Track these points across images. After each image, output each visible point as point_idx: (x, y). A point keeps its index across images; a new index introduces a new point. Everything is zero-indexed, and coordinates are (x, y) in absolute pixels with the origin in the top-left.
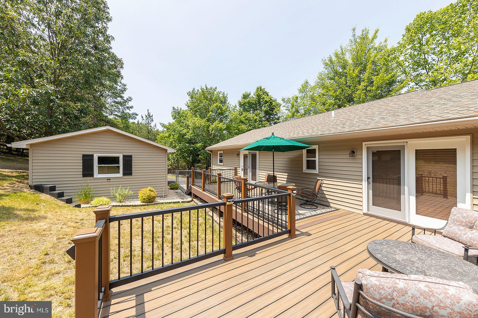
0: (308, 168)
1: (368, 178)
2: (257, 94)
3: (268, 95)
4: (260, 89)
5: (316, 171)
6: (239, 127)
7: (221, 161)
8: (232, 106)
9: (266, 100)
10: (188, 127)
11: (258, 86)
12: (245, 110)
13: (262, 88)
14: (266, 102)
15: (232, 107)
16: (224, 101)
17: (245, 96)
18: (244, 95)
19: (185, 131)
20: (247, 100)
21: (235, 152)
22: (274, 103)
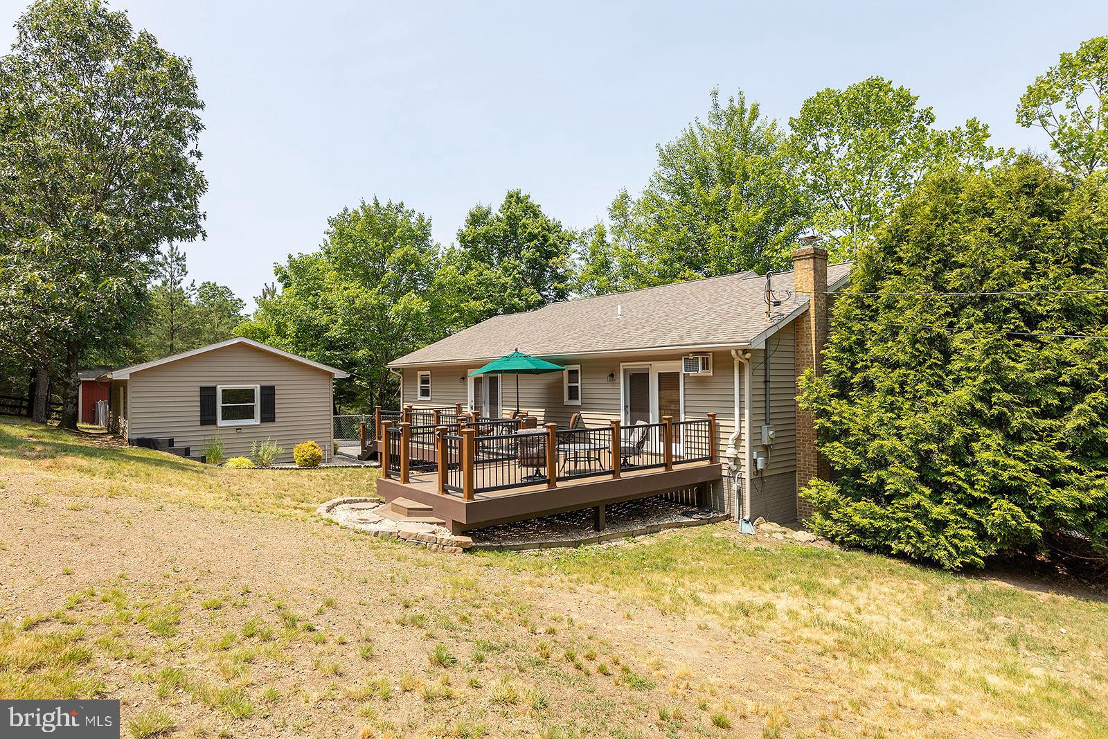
0: (571, 398)
1: (626, 407)
2: (509, 213)
3: (536, 215)
4: (515, 198)
5: (578, 403)
6: (462, 305)
7: (425, 392)
8: (442, 248)
9: (530, 233)
10: (330, 309)
11: (511, 190)
12: (478, 256)
13: (522, 195)
14: (532, 237)
15: (443, 253)
16: (420, 236)
17: (477, 219)
18: (472, 215)
19: (324, 320)
20: (482, 229)
21: (456, 373)
22: (552, 238)
